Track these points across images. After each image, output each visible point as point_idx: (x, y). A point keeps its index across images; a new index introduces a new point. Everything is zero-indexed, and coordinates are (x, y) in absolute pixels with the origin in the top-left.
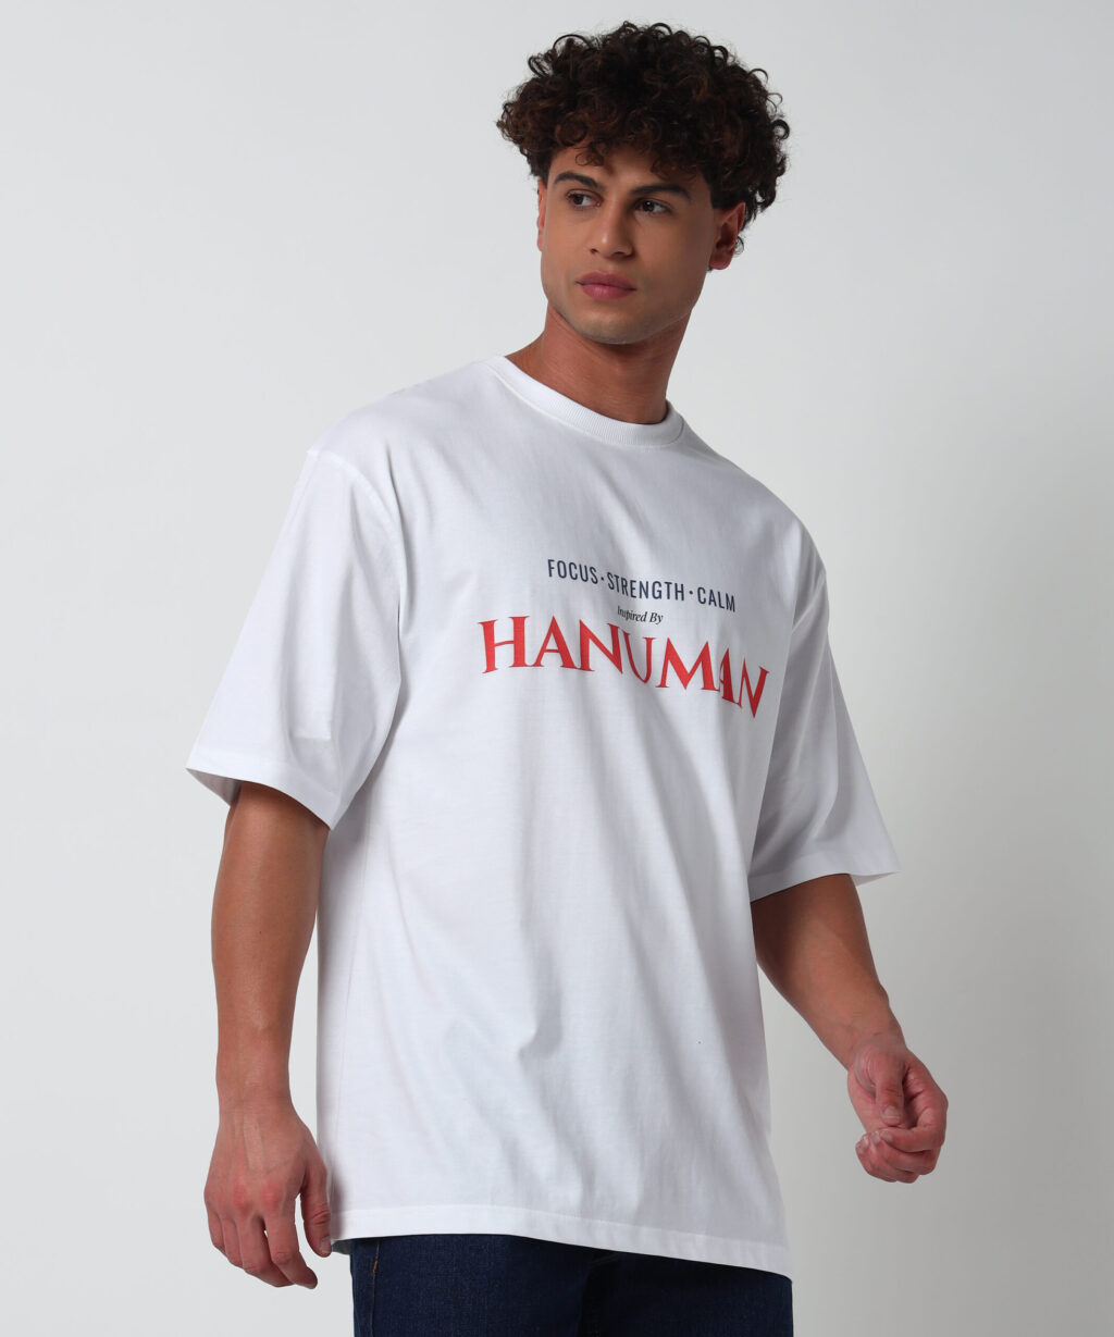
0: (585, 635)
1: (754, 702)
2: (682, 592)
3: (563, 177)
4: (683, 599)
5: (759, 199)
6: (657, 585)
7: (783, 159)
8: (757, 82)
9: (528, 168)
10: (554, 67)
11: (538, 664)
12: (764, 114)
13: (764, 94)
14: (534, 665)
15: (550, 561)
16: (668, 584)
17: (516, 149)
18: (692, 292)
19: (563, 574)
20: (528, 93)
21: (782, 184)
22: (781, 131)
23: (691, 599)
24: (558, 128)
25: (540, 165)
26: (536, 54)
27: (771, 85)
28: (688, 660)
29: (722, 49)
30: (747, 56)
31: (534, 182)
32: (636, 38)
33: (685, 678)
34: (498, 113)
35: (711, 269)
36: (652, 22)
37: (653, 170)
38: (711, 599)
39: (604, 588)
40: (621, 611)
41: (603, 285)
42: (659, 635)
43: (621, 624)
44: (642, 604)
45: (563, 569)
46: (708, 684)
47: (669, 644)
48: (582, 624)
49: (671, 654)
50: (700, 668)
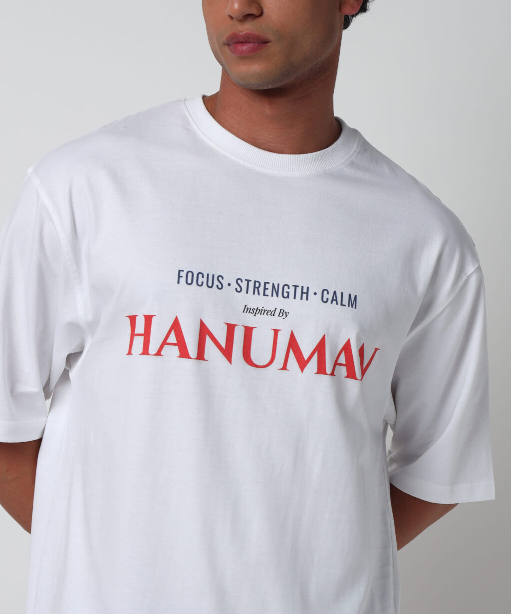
0: (204, 331)
2: (307, 293)
4: (307, 299)
6: (286, 288)
11: (159, 353)
14: (155, 355)
15: (180, 271)
16: (296, 287)
19: (189, 281)
23: (315, 300)
28: (307, 347)
33: (303, 364)
38: (334, 299)
39: (229, 291)
40: (247, 309)
41: (242, 43)
42: (285, 327)
43: (243, 320)
44: (274, 303)
45: (191, 278)
46: (321, 370)
47: (292, 336)
48: (202, 324)
49: (293, 344)
50: (316, 356)
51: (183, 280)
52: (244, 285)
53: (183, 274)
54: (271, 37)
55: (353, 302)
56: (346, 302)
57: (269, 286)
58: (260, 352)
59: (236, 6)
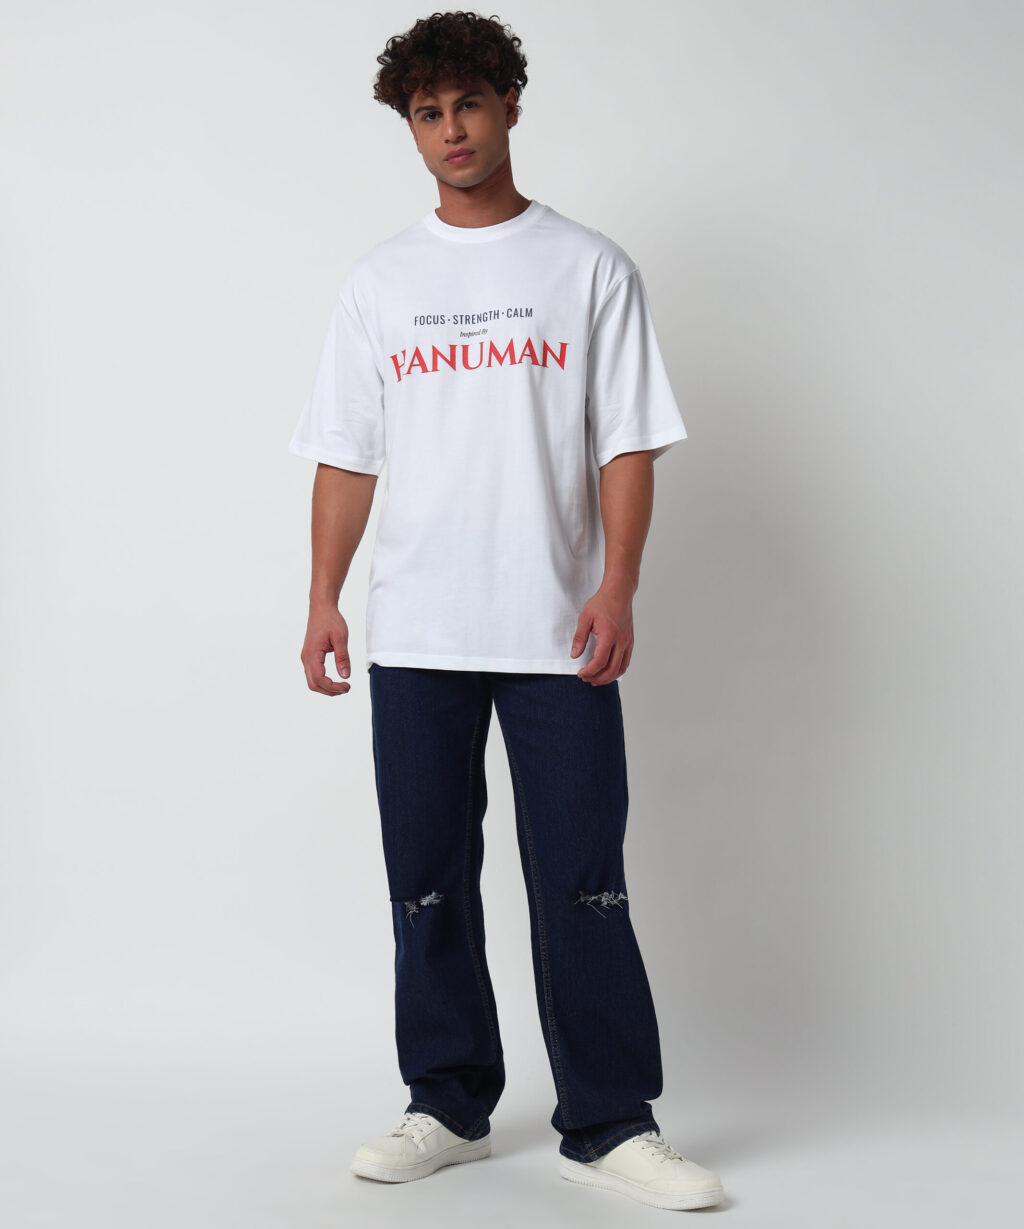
0: (436, 352)
1: (561, 362)
2: (498, 314)
3: (417, 111)
4: (498, 318)
5: (520, 83)
6: (485, 315)
7: (524, 57)
8: (495, 23)
9: (399, 115)
10: (391, 58)
12: (504, 37)
13: (501, 28)
15: (415, 318)
16: (491, 312)
17: (388, 107)
18: (505, 142)
19: (422, 323)
20: (383, 75)
21: (528, 71)
22: (516, 43)
23: (503, 317)
24: (404, 85)
25: (404, 112)
26: (379, 54)
27: (502, 22)
28: (502, 349)
29: (472, 14)
30: (484, 12)
31: (405, 121)
32: (426, 25)
33: (501, 360)
34: (372, 92)
35: (509, 128)
36: (431, 15)
37: (459, 87)
38: (516, 314)
39: (449, 325)
40: (462, 334)
41: (458, 156)
42: (486, 339)
43: (459, 342)
44: (478, 326)
45: (423, 320)
46: (513, 362)
47: (492, 344)
48: (434, 348)
49: (493, 349)
50: (508, 354)
51: (418, 323)
52: (459, 319)
53: (418, 319)
54: (476, 149)
55: (529, 313)
56: (524, 314)
57: (476, 317)
58: (473, 360)
59: (450, 132)
